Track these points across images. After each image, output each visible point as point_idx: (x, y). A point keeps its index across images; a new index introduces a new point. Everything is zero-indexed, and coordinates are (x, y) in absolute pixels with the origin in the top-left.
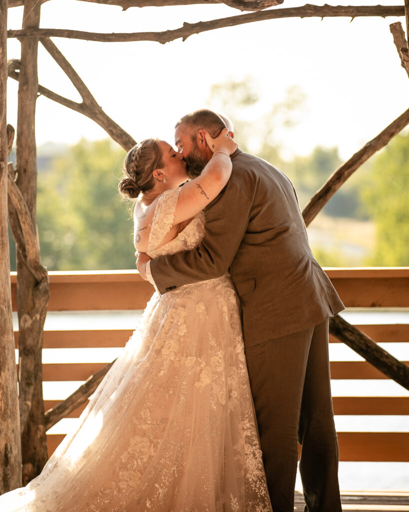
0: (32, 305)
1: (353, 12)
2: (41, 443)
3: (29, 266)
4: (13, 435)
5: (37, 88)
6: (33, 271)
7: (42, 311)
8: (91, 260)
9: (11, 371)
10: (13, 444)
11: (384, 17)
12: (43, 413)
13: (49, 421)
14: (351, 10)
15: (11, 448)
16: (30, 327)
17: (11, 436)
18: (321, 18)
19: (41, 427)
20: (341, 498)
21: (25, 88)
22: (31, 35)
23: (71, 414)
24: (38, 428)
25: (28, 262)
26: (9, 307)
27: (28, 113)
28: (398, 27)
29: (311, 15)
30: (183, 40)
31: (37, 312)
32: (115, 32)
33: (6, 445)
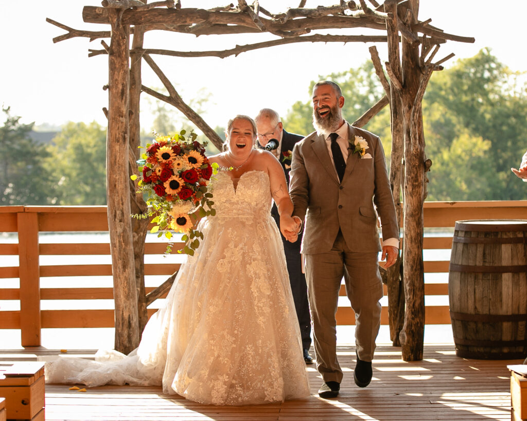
0: (138, 226)
1: (346, 39)
2: (144, 315)
3: (136, 201)
4: (133, 309)
5: (141, 86)
6: (139, 205)
7: (144, 230)
8: (79, 199)
9: (132, 268)
10: (134, 315)
11: (365, 42)
12: (145, 295)
13: (149, 300)
14: (344, 38)
15: (132, 317)
16: (137, 241)
17: (132, 310)
18: (325, 43)
19: (144, 304)
20: (337, 348)
21: (133, 87)
22: (138, 53)
23: (162, 296)
24: (142, 305)
25: (136, 199)
26: (130, 227)
27: (135, 103)
28: (374, 49)
29: (319, 41)
30: (236, 56)
31: (141, 231)
32: (192, 51)
33: (129, 315)
